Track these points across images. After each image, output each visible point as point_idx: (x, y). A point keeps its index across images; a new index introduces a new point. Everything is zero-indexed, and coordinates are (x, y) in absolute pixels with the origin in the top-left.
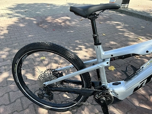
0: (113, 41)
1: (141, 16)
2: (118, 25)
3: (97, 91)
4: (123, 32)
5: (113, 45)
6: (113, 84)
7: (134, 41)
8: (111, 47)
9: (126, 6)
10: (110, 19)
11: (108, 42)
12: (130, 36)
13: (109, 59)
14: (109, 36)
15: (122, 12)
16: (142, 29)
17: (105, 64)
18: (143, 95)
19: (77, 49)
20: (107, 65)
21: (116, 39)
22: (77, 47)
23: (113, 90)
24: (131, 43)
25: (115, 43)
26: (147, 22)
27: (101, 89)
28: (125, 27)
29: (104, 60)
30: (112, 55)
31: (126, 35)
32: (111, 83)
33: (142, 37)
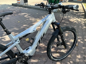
0: (25, 24)
1: (35, 8)
2: (25, 15)
3: (19, 58)
4: (29, 18)
5: (25, 26)
6: (26, 50)
7: (35, 22)
8: (24, 28)
9: (27, 4)
10: (20, 12)
11: (22, 26)
12: (33, 20)
13: (19, 39)
14: (22, 22)
15: (25, 7)
16: (37, 15)
17: (17, 43)
18: (44, 47)
19: (4, 35)
20: (18, 43)
21: (26, 23)
22: (4, 34)
23: (27, 53)
24: (34, 23)
25: (26, 25)
26: (39, 11)
27: (20, 55)
28: (29, 15)
29: (16, 41)
30: (19, 37)
31: (30, 19)
32: (25, 50)
33: (38, 19)
